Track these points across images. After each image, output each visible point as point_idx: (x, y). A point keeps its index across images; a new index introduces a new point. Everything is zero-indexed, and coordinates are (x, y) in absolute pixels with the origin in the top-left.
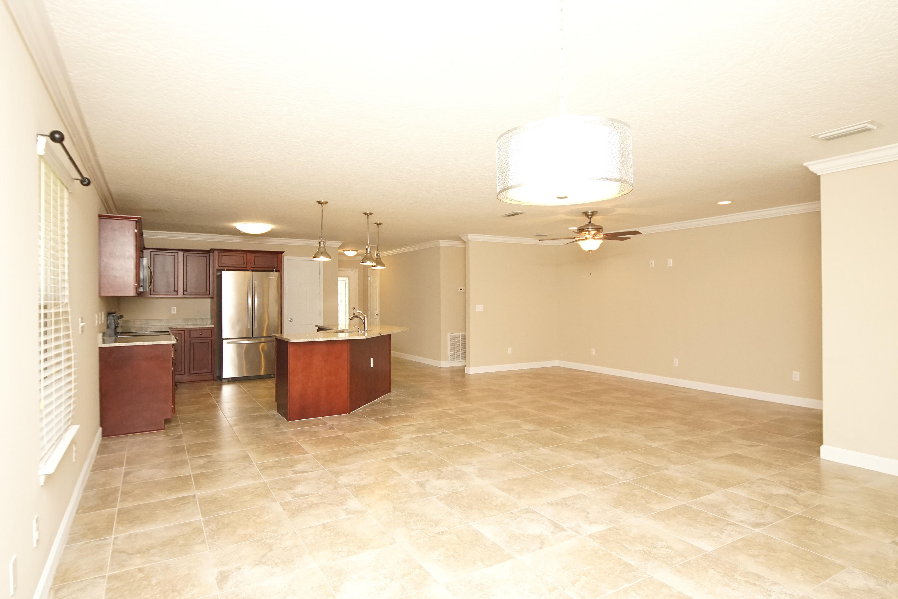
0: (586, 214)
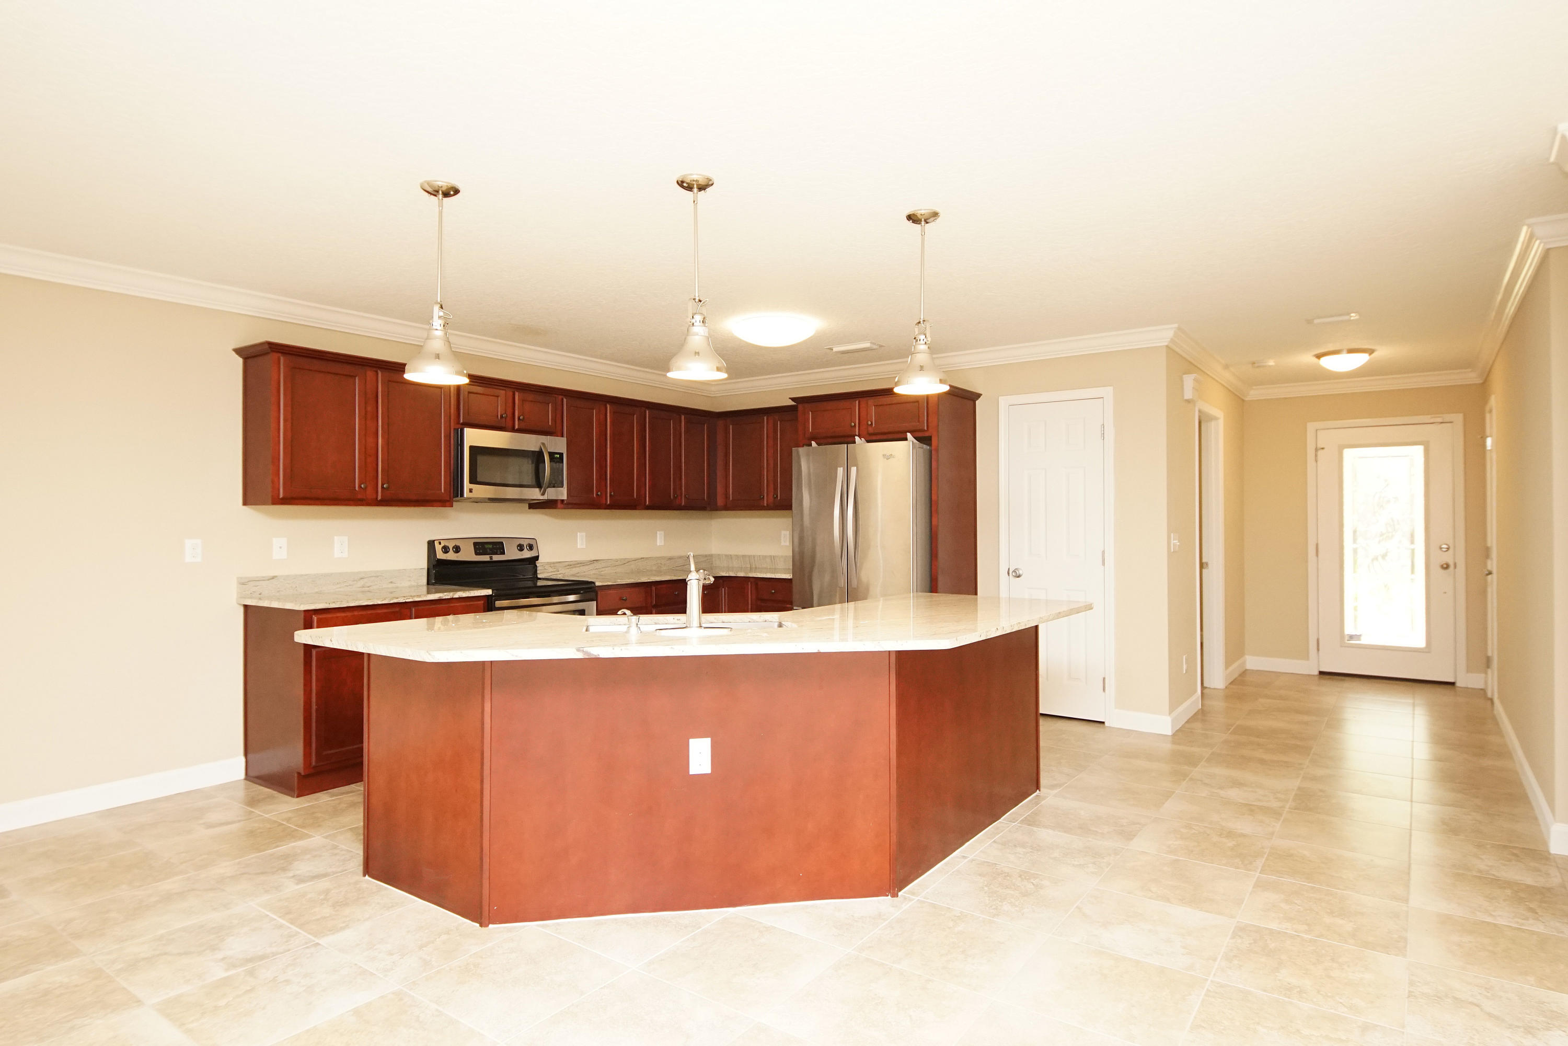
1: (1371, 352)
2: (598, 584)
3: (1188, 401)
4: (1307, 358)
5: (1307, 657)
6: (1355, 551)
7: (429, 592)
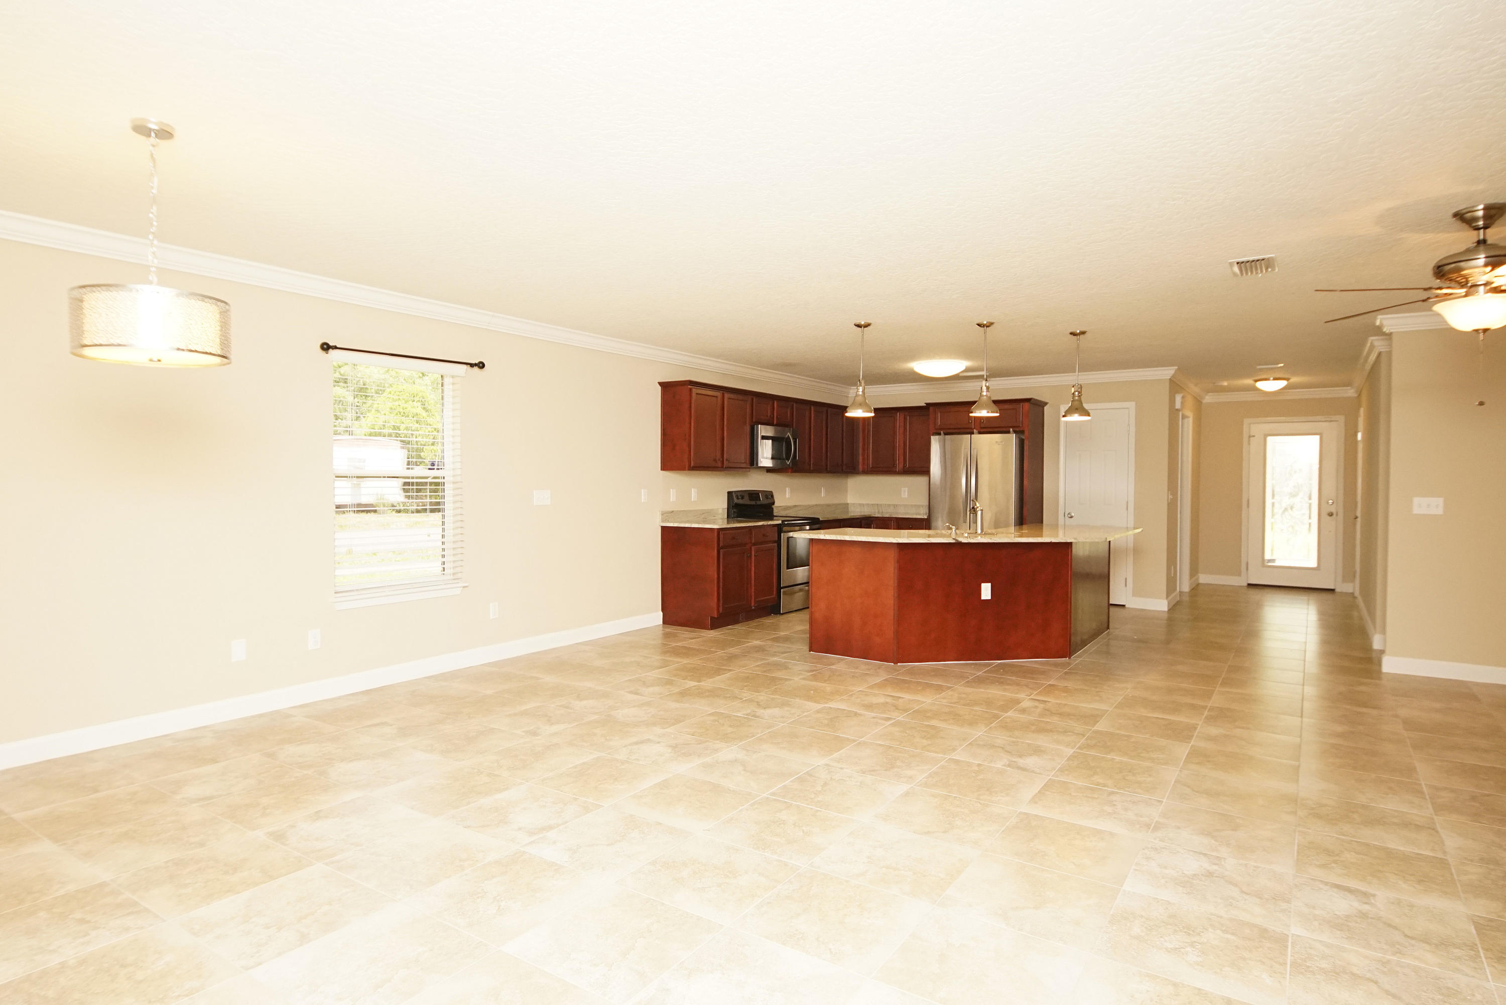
0: (1463, 218)
1: (1287, 379)
2: (821, 519)
3: (1177, 410)
4: (1249, 381)
5: (1239, 574)
6: (1273, 504)
7: (728, 523)
